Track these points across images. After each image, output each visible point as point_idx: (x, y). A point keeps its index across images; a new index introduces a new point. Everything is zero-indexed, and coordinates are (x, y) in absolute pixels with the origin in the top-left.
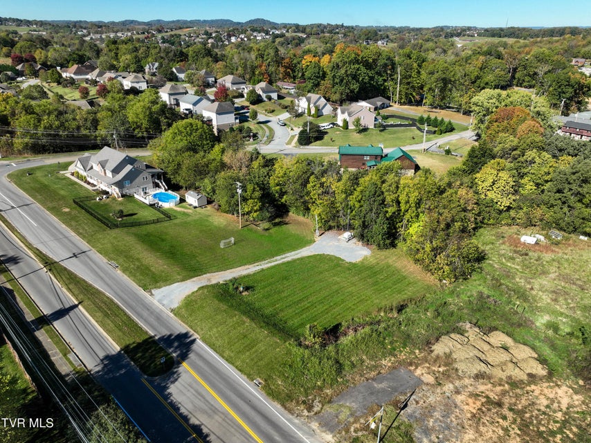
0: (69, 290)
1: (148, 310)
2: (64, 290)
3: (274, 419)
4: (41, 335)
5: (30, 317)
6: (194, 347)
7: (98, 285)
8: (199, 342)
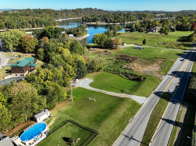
0: (157, 125)
1: (151, 102)
2: (158, 127)
3: (165, 82)
4: (182, 120)
5: (179, 129)
6: (157, 91)
7: (148, 118)
8: (155, 91)
